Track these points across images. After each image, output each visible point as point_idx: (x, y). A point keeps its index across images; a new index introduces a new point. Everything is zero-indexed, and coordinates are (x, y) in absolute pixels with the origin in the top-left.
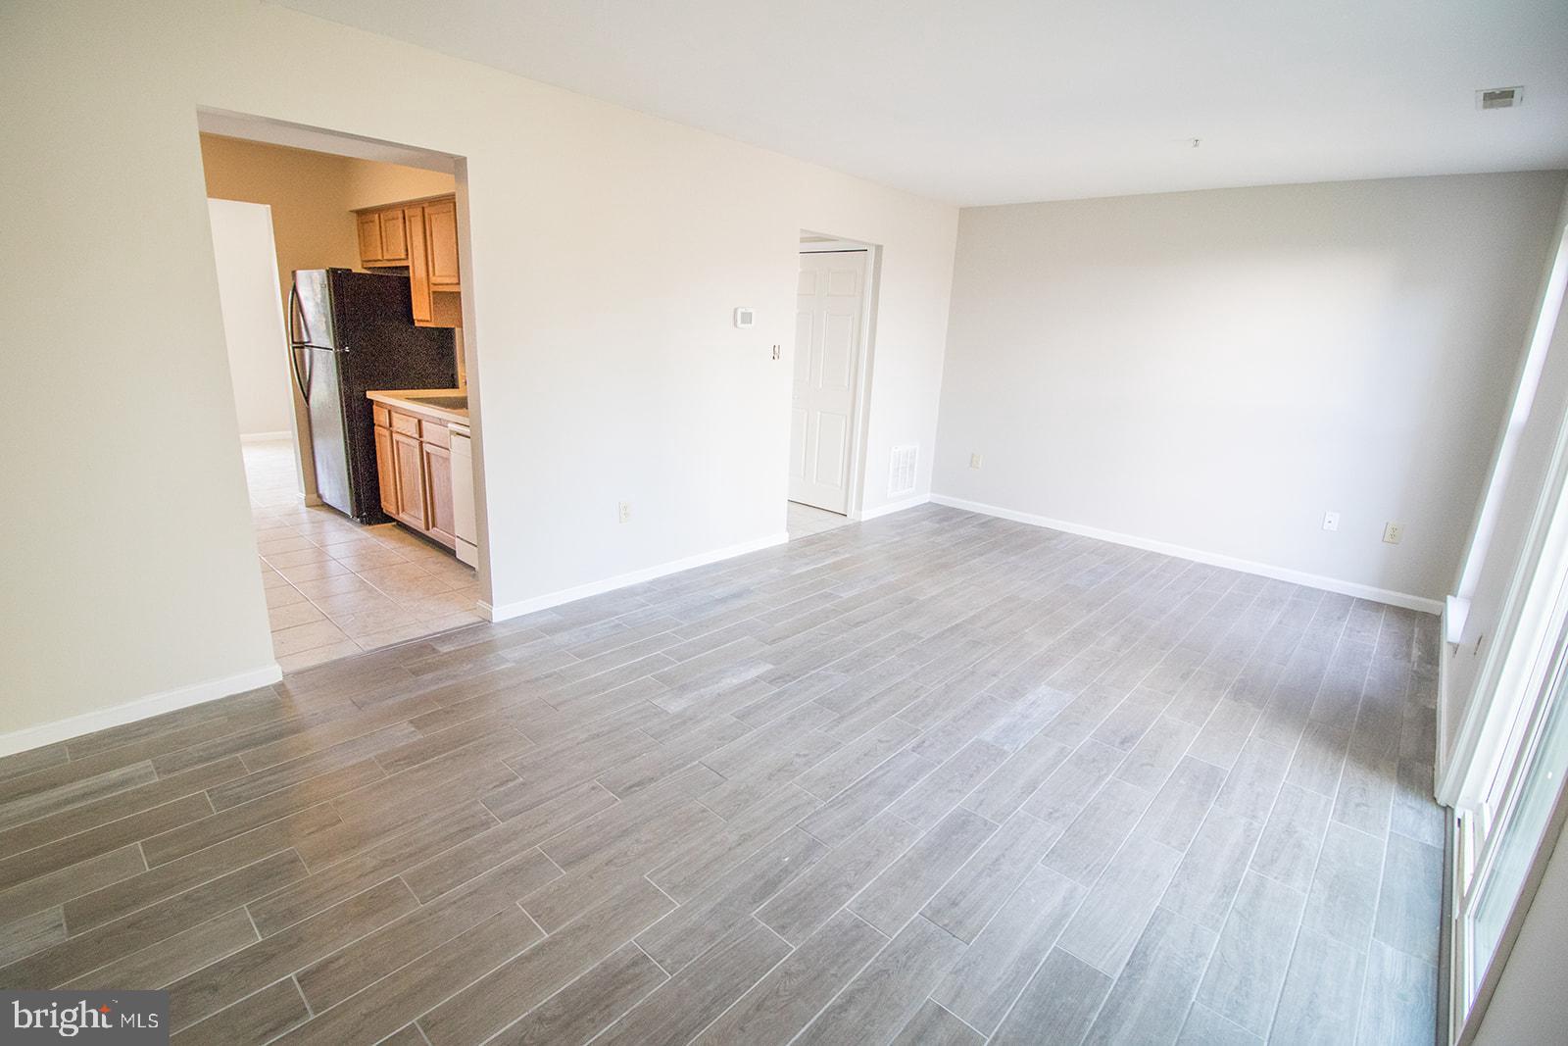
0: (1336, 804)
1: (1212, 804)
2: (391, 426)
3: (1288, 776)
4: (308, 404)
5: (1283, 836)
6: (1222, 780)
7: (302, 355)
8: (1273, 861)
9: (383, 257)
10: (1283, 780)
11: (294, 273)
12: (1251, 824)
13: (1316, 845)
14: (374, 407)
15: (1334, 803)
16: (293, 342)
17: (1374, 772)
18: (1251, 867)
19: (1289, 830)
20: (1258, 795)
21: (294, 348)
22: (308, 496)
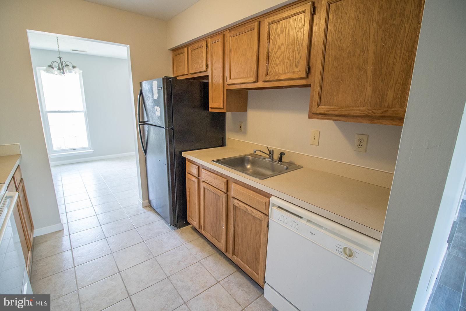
2: (199, 176)
4: (146, 155)
7: (143, 128)
9: (188, 71)
11: (141, 83)
14: (186, 161)
16: (140, 122)
21: (140, 125)
22: (144, 201)
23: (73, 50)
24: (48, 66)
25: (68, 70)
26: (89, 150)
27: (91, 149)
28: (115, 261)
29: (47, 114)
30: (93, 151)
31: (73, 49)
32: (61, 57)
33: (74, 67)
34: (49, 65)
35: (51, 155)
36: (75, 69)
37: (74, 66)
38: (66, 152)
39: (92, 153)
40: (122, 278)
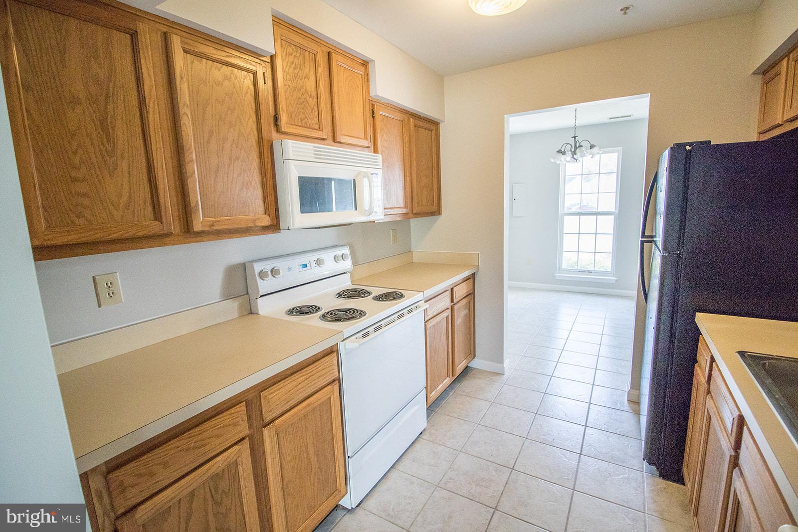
4: (646, 303)
16: (643, 235)
21: (642, 242)
22: (631, 390)
23: (610, 119)
24: (557, 152)
25: (580, 152)
26: (611, 276)
27: (614, 276)
28: (520, 451)
29: (563, 217)
30: (616, 280)
31: (611, 117)
32: (576, 135)
33: (592, 147)
34: (558, 150)
35: (557, 274)
36: (595, 150)
37: (593, 145)
38: (576, 274)
39: (614, 282)
40: (508, 478)
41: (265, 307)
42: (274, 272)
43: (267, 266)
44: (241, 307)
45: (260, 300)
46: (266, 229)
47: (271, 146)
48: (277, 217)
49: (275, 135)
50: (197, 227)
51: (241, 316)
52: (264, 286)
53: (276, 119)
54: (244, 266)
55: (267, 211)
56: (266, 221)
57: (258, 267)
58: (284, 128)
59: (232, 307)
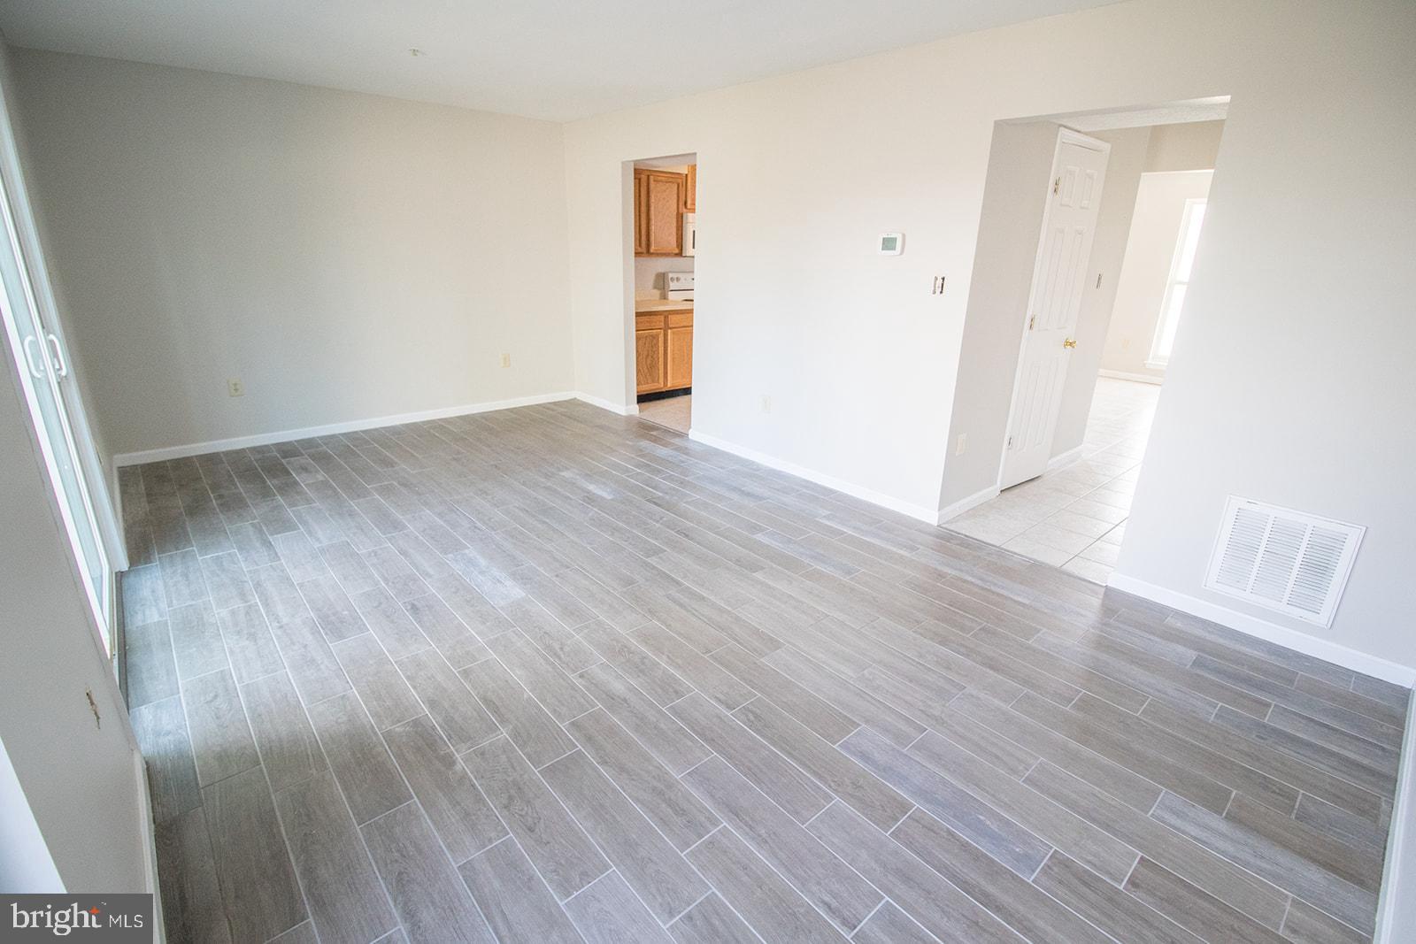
0: (234, 682)
1: (312, 614)
3: (288, 676)
5: (253, 630)
6: (326, 634)
8: (247, 613)
10: (288, 670)
12: (278, 622)
13: (229, 641)
15: (236, 682)
17: (218, 749)
18: (256, 603)
19: (252, 637)
20: (293, 644)
41: (671, 296)
42: (678, 279)
43: (675, 276)
44: (661, 294)
45: (670, 293)
46: (676, 255)
47: (682, 217)
48: (682, 250)
49: (685, 210)
50: (652, 251)
51: (661, 299)
52: (673, 285)
53: (686, 203)
54: (664, 274)
55: (678, 246)
56: (677, 251)
57: (670, 275)
58: (689, 207)
59: (657, 293)
